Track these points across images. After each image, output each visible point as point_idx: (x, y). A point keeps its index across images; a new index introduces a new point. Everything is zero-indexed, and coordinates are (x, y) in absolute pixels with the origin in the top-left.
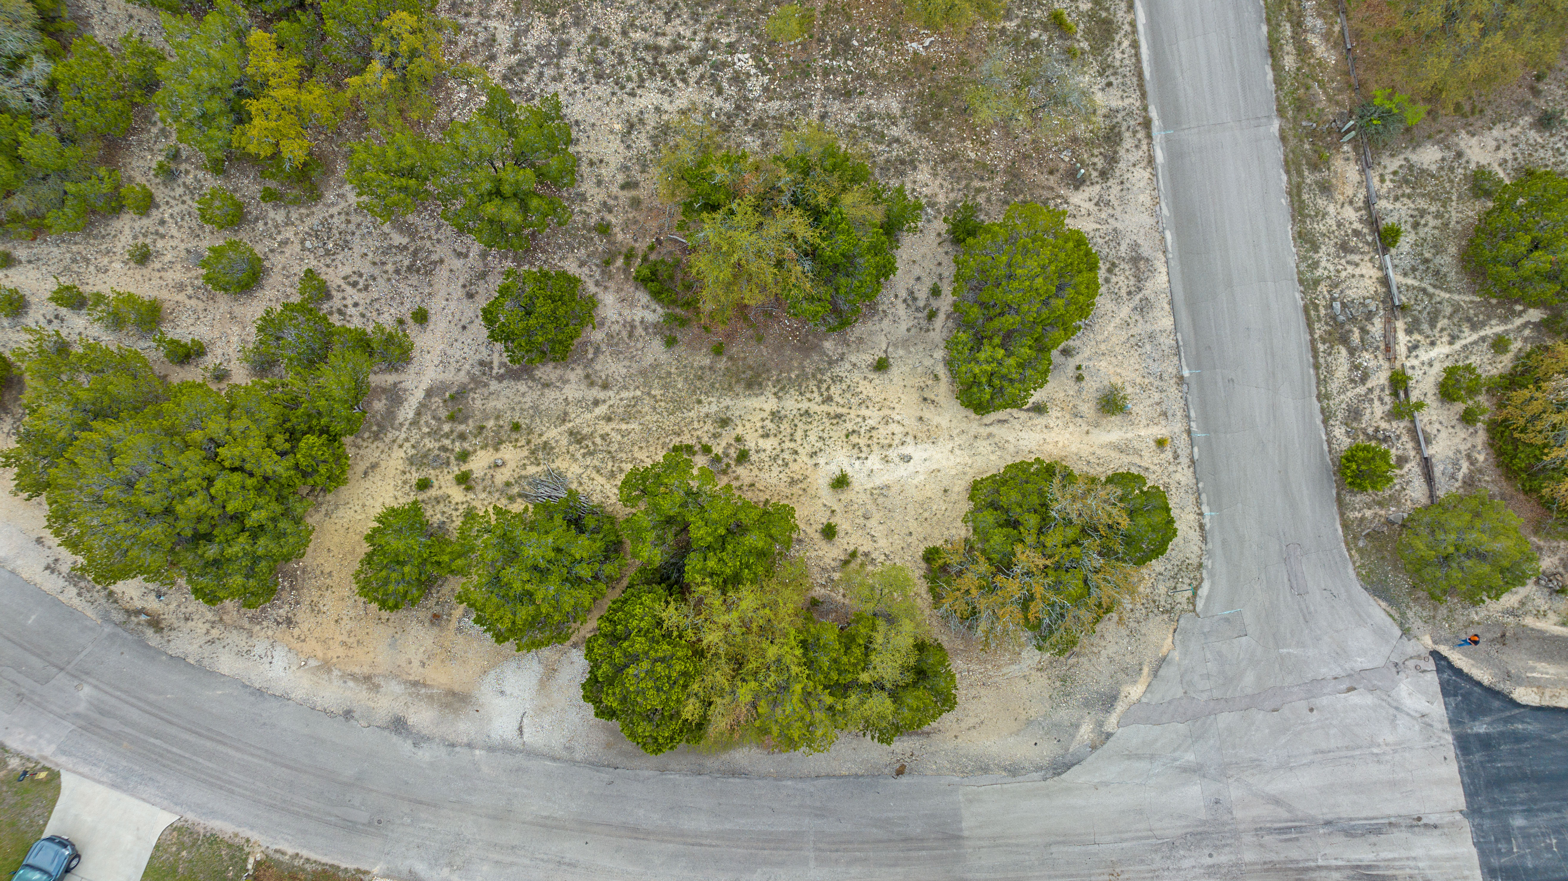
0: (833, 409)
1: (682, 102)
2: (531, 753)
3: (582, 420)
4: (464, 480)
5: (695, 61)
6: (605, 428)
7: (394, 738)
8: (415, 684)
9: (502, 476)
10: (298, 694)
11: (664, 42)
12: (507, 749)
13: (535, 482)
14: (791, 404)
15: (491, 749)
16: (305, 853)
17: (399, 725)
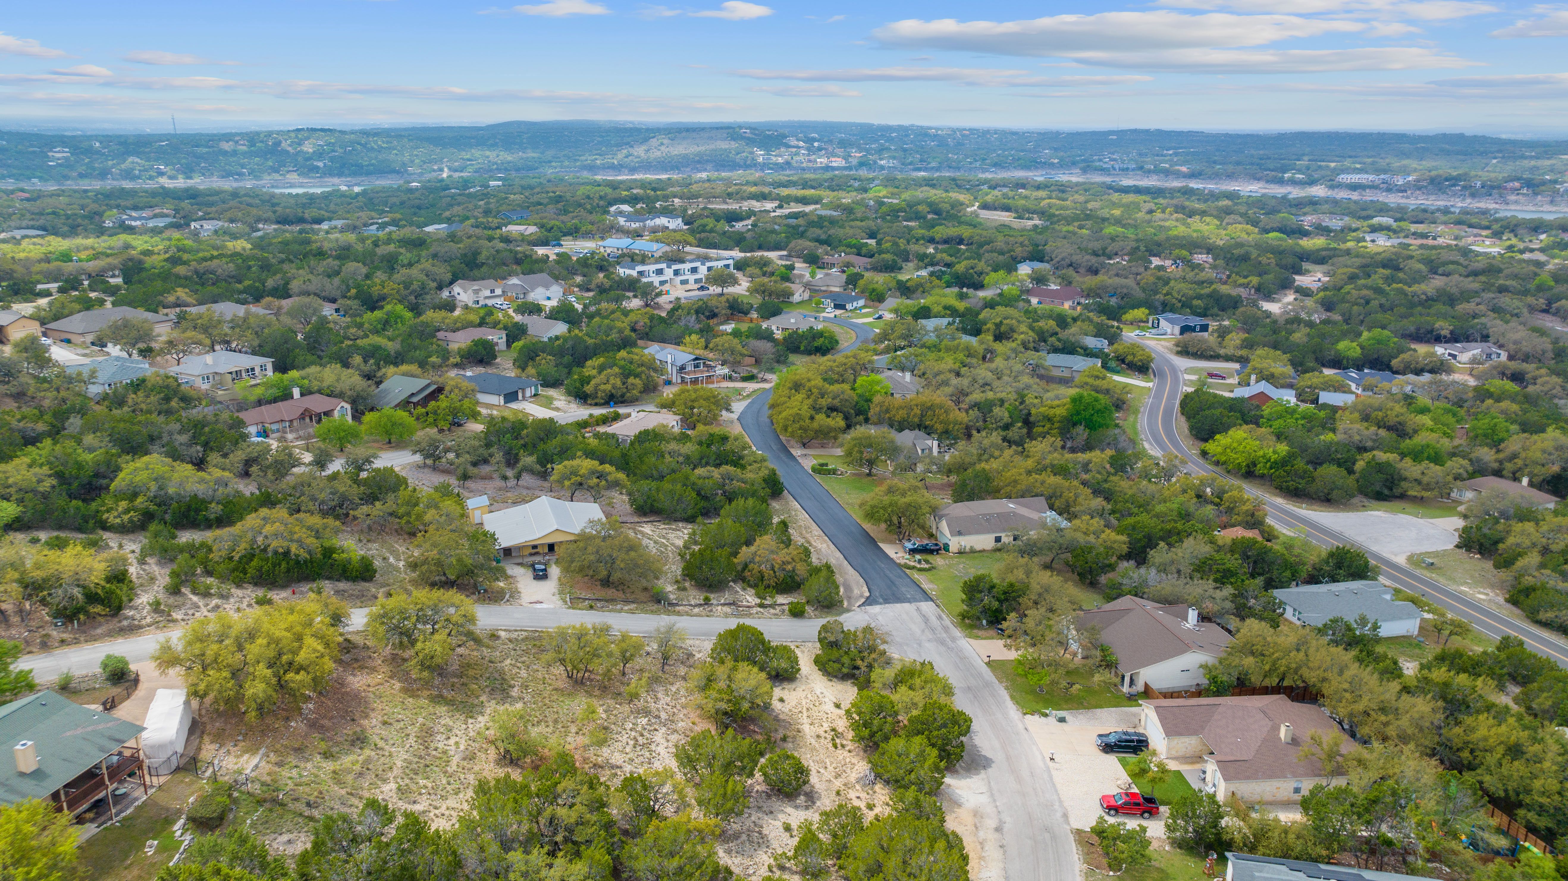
0: (804, 710)
1: (663, 741)
2: (990, 789)
3: (828, 775)
4: (870, 807)
5: (642, 735)
6: (830, 768)
7: (1005, 830)
8: (977, 828)
9: (863, 795)
10: (1001, 865)
11: (632, 743)
12: (992, 795)
13: (864, 785)
14: (805, 720)
15: (995, 801)
16: (1075, 851)
17: (998, 829)
